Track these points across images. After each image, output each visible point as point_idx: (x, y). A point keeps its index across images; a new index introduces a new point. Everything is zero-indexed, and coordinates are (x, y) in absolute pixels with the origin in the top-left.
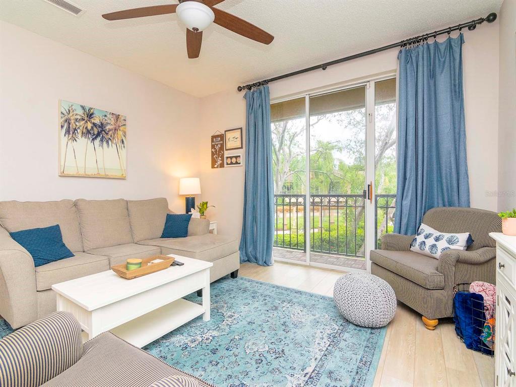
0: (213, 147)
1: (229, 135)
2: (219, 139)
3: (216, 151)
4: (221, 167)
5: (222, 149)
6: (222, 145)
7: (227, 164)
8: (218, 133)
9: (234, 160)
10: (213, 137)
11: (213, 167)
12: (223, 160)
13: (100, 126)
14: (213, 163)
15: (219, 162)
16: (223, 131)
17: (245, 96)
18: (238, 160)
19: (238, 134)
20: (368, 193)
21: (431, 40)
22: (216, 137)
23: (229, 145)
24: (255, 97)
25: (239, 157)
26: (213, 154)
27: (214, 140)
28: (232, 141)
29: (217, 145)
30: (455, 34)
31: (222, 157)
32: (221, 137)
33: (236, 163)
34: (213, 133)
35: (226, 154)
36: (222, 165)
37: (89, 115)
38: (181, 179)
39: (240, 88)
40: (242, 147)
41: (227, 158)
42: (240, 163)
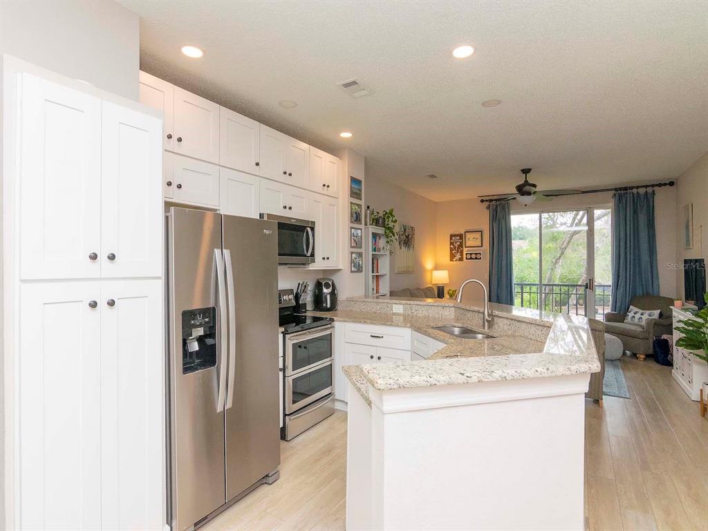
0: (451, 244)
1: (468, 235)
2: (459, 238)
3: (455, 247)
4: (459, 260)
5: (461, 246)
6: (461, 243)
7: (467, 259)
8: (457, 233)
9: (473, 256)
10: (452, 236)
11: (451, 260)
12: (462, 255)
13: (407, 237)
14: (452, 257)
15: (458, 256)
16: (463, 232)
17: (488, 207)
18: (478, 256)
19: (478, 235)
20: (589, 285)
21: (635, 191)
22: (455, 236)
23: (468, 244)
24: (499, 210)
25: (480, 254)
26: (451, 249)
27: (453, 238)
28: (472, 240)
29: (456, 243)
30: (650, 190)
31: (462, 253)
32: (461, 236)
33: (476, 258)
34: (453, 232)
35: (465, 251)
36: (461, 259)
37: (405, 230)
38: (434, 272)
39: (482, 201)
40: (482, 246)
41: (467, 254)
42: (480, 258)
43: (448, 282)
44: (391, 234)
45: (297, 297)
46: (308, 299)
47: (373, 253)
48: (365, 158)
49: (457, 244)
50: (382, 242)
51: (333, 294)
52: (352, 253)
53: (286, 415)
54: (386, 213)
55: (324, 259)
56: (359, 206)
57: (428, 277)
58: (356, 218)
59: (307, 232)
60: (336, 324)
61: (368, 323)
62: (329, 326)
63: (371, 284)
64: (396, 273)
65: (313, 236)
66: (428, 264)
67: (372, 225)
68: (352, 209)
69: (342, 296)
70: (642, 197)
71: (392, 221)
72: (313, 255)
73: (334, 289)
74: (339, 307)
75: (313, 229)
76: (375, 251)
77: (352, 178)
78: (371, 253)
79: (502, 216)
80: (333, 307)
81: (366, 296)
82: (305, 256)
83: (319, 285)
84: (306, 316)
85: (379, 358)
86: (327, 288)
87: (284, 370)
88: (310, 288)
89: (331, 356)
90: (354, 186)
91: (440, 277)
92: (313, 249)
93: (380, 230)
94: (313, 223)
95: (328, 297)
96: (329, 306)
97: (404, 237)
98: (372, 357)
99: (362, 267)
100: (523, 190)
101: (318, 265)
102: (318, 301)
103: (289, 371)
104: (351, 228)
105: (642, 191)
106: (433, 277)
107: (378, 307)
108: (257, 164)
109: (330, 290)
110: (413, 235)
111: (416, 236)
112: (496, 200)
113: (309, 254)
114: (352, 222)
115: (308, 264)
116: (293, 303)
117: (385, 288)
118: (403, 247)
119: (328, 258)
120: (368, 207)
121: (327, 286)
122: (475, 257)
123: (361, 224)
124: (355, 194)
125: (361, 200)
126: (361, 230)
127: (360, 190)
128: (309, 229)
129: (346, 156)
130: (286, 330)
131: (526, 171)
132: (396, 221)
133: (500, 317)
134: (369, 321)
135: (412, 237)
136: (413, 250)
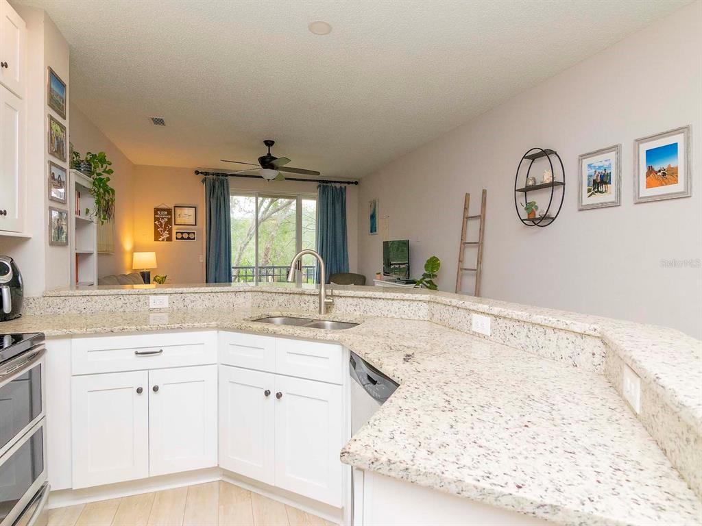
0: (156, 219)
1: (178, 211)
2: (166, 213)
3: (161, 224)
4: (167, 240)
5: (169, 222)
6: (170, 220)
7: (177, 239)
8: (164, 207)
9: (185, 236)
10: (156, 210)
11: (156, 239)
12: (170, 233)
13: (107, 203)
14: (157, 236)
15: (166, 235)
16: (171, 206)
17: (204, 181)
18: (191, 236)
19: (191, 211)
21: (333, 185)
22: (161, 210)
23: (179, 220)
24: (217, 186)
25: (194, 233)
26: (156, 227)
27: (159, 212)
28: (185, 216)
29: (163, 218)
30: (343, 185)
31: (170, 231)
32: (169, 211)
33: (189, 238)
34: (157, 205)
35: (175, 229)
36: (169, 239)
38: (134, 253)
39: (197, 173)
40: (196, 225)
41: (177, 233)
42: (194, 239)
43: (156, 267)
47: (78, 216)
49: (164, 221)
51: (16, 285)
52: (52, 210)
56: (63, 128)
57: (127, 259)
58: (58, 149)
60: (49, 344)
63: (75, 267)
66: (127, 245)
68: (51, 128)
70: (338, 191)
71: (105, 171)
73: (16, 274)
77: (50, 70)
78: (74, 215)
79: (219, 194)
80: (17, 312)
85: (154, 389)
86: (3, 272)
90: (55, 88)
91: (145, 260)
93: (87, 182)
95: (5, 291)
96: (7, 309)
104: (51, 163)
105: (338, 185)
106: (134, 260)
107: (120, 302)
109: (9, 278)
110: (114, 201)
112: (213, 174)
114: (51, 153)
119: (5, 213)
122: (187, 236)
123: (65, 161)
125: (64, 118)
131: (270, 144)
132: (112, 172)
133: (341, 297)
134: (134, 328)
135: (112, 204)
136: (114, 222)
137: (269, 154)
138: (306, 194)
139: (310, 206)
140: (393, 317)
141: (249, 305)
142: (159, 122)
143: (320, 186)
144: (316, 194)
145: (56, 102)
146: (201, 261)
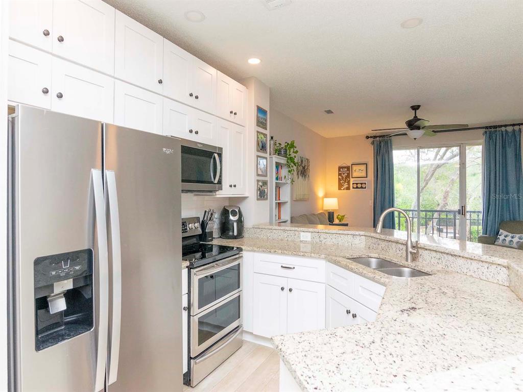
0: (340, 175)
1: (355, 168)
2: (346, 169)
3: (343, 178)
4: (347, 189)
5: (348, 176)
6: (348, 174)
7: (353, 188)
8: (344, 165)
9: (359, 186)
10: (340, 168)
11: (340, 189)
12: (349, 184)
13: (304, 168)
14: (340, 186)
15: (346, 186)
16: (349, 164)
17: (373, 143)
18: (364, 186)
19: (363, 167)
20: (462, 211)
21: (503, 129)
22: (343, 168)
23: (355, 174)
24: (382, 145)
25: (365, 183)
26: (339, 179)
27: (341, 169)
28: (358, 172)
29: (344, 174)
30: (517, 128)
31: (349, 183)
32: (348, 168)
33: (362, 188)
34: (340, 165)
35: (352, 181)
36: (348, 188)
37: (302, 161)
38: (325, 199)
39: (368, 137)
40: (367, 177)
41: (353, 183)
42: (365, 188)
43: (338, 208)
44: (292, 164)
45: (203, 225)
46: (214, 226)
48: (270, 88)
49: (345, 174)
50: (284, 172)
51: (240, 222)
52: (258, 181)
53: (191, 358)
54: (288, 144)
55: (231, 186)
56: (265, 135)
57: (320, 202)
58: (262, 147)
59: (214, 158)
60: (244, 254)
61: (278, 254)
62: (237, 256)
63: (275, 212)
64: (296, 201)
65: (221, 162)
66: (320, 193)
67: (275, 154)
68: (258, 138)
69: (249, 223)
70: (510, 134)
71: (293, 152)
72: (220, 182)
73: (241, 215)
74: (246, 234)
75: (220, 155)
76: (277, 180)
77: (258, 107)
78: (274, 181)
79: (385, 151)
80: (240, 235)
81: (271, 223)
82: (212, 183)
83: (225, 213)
84: (212, 245)
85: (290, 290)
86: (234, 215)
87: (189, 309)
88: (216, 216)
89: (239, 287)
90: (261, 115)
91: (331, 204)
92: (220, 176)
93: (283, 160)
94: (221, 149)
95: (235, 224)
96: (235, 233)
97: (301, 168)
98: (282, 289)
99: (267, 194)
100: (413, 124)
101: (226, 192)
102: (225, 228)
103: (195, 309)
104: (258, 156)
105: (510, 129)
106: (324, 203)
107: (286, 235)
108: (160, 82)
109: (236, 218)
110: (308, 166)
111: (310, 168)
112: (380, 137)
113: (216, 181)
114: (258, 151)
115: (215, 191)
116: (200, 231)
117: (286, 214)
118: (300, 177)
119: (235, 186)
120: (272, 138)
121: (234, 213)
122: (360, 186)
123: (267, 153)
124: (261, 123)
125: (266, 129)
126: (266, 158)
127: (266, 120)
128: (216, 155)
129: (253, 87)
130: (191, 264)
131: (415, 108)
132: (298, 152)
133: (426, 249)
134: (280, 251)
135: (307, 168)
136: (309, 180)
137: (416, 117)
138: (470, 142)
139: (476, 154)
140: (471, 276)
141: (363, 245)
142: (329, 112)
143: (486, 132)
144: (482, 141)
145: (262, 123)
146: (371, 205)
